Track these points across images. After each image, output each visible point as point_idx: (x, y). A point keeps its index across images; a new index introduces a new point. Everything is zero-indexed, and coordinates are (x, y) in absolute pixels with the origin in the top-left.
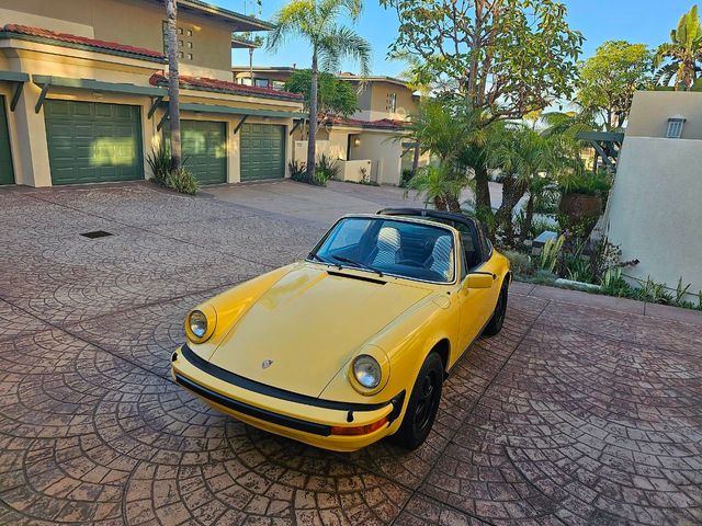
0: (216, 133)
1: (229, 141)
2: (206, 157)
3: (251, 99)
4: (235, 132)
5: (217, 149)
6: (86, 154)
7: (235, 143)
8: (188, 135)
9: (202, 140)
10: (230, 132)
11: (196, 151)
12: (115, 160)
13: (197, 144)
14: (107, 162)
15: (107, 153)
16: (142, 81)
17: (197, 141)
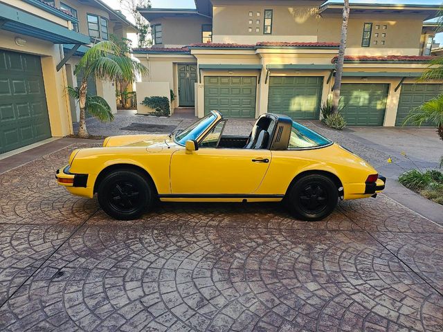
0: (379, 92)
1: (390, 97)
2: (368, 108)
3: (413, 66)
4: (396, 90)
5: (379, 102)
6: (288, 105)
7: (394, 98)
8: (355, 93)
9: (367, 96)
10: (391, 91)
11: (361, 104)
12: (304, 109)
13: (362, 100)
14: (299, 109)
15: (300, 104)
16: (327, 62)
17: (362, 97)
